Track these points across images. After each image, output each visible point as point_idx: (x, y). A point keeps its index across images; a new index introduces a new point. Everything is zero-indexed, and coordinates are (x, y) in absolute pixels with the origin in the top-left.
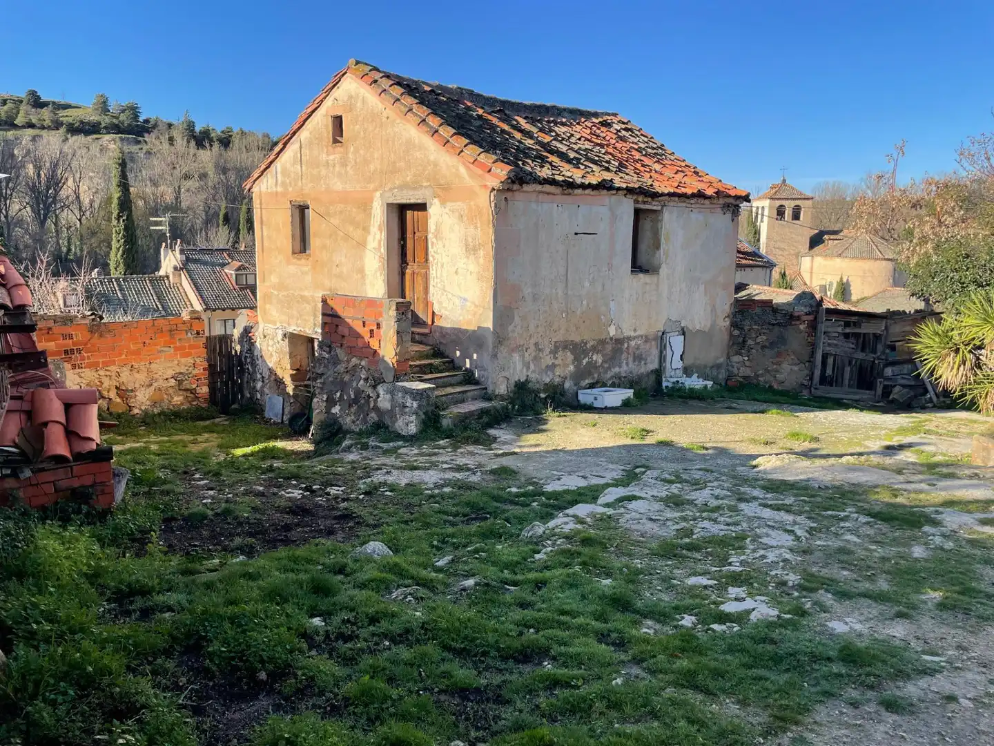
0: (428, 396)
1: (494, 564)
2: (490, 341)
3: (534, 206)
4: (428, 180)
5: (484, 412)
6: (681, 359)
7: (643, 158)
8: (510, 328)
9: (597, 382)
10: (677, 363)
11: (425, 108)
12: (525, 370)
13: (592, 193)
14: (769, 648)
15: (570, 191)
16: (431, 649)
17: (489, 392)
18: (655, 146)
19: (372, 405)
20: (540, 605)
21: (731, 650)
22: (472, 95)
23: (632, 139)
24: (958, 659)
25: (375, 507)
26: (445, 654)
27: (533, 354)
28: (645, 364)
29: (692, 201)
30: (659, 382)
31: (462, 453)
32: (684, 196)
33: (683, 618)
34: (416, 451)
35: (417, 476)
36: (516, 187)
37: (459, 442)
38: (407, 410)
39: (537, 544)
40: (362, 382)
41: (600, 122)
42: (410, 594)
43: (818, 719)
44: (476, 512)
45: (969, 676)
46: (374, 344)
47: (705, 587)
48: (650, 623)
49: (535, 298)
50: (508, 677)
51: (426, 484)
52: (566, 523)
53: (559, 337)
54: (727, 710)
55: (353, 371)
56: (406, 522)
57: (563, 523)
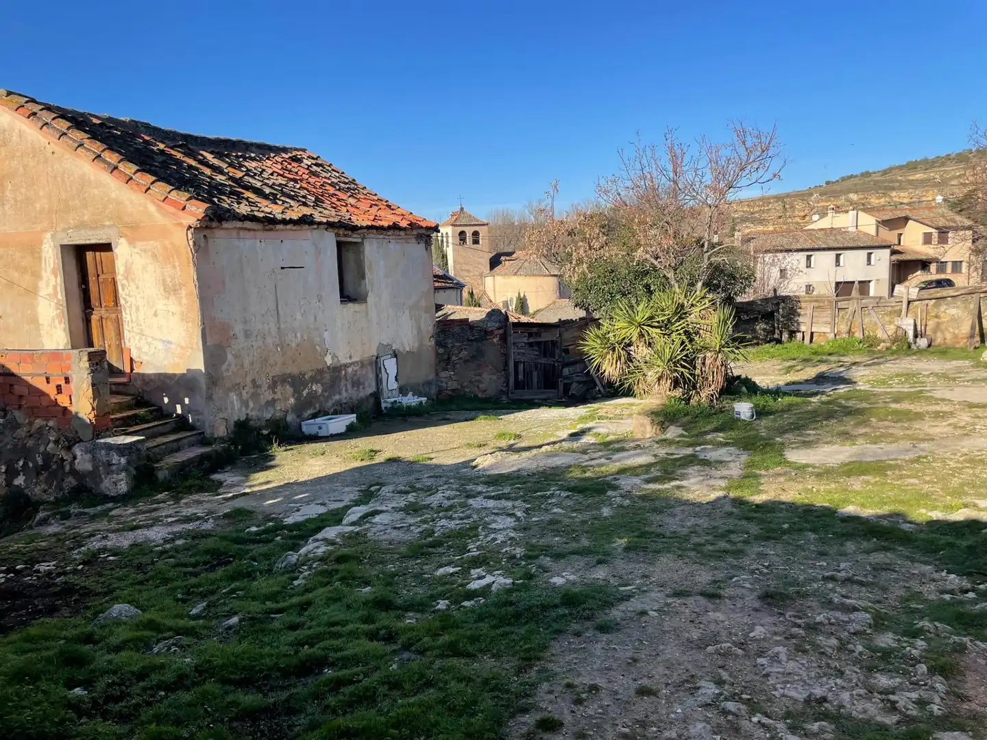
0: (139, 450)
1: (254, 598)
2: (203, 383)
3: (236, 242)
4: (111, 218)
5: (203, 457)
6: (396, 380)
7: (337, 193)
8: (224, 367)
9: (319, 411)
10: (393, 385)
11: (99, 143)
12: (244, 409)
13: (295, 228)
14: (510, 609)
15: (271, 226)
16: (211, 686)
17: (208, 434)
18: (347, 181)
19: (67, 468)
20: (308, 624)
21: (481, 618)
22: (149, 129)
23: (324, 174)
24: (643, 585)
25: (100, 575)
26: (228, 687)
27: (252, 390)
28: (363, 388)
29: (389, 233)
30: (378, 403)
31: (186, 504)
32: (381, 228)
33: (438, 603)
34: (132, 510)
35: (140, 535)
36: (214, 224)
37: (181, 492)
38: (114, 468)
39: (293, 571)
40: (51, 445)
41: (290, 158)
42: (173, 644)
43: (554, 652)
44: (218, 558)
45: (653, 595)
46: (63, 400)
47: (452, 574)
48: (411, 614)
49: (247, 334)
50: (294, 691)
51: (154, 541)
52: (318, 547)
53: (277, 371)
54: (485, 665)
55: (40, 434)
56: (141, 583)
57: (314, 547)
